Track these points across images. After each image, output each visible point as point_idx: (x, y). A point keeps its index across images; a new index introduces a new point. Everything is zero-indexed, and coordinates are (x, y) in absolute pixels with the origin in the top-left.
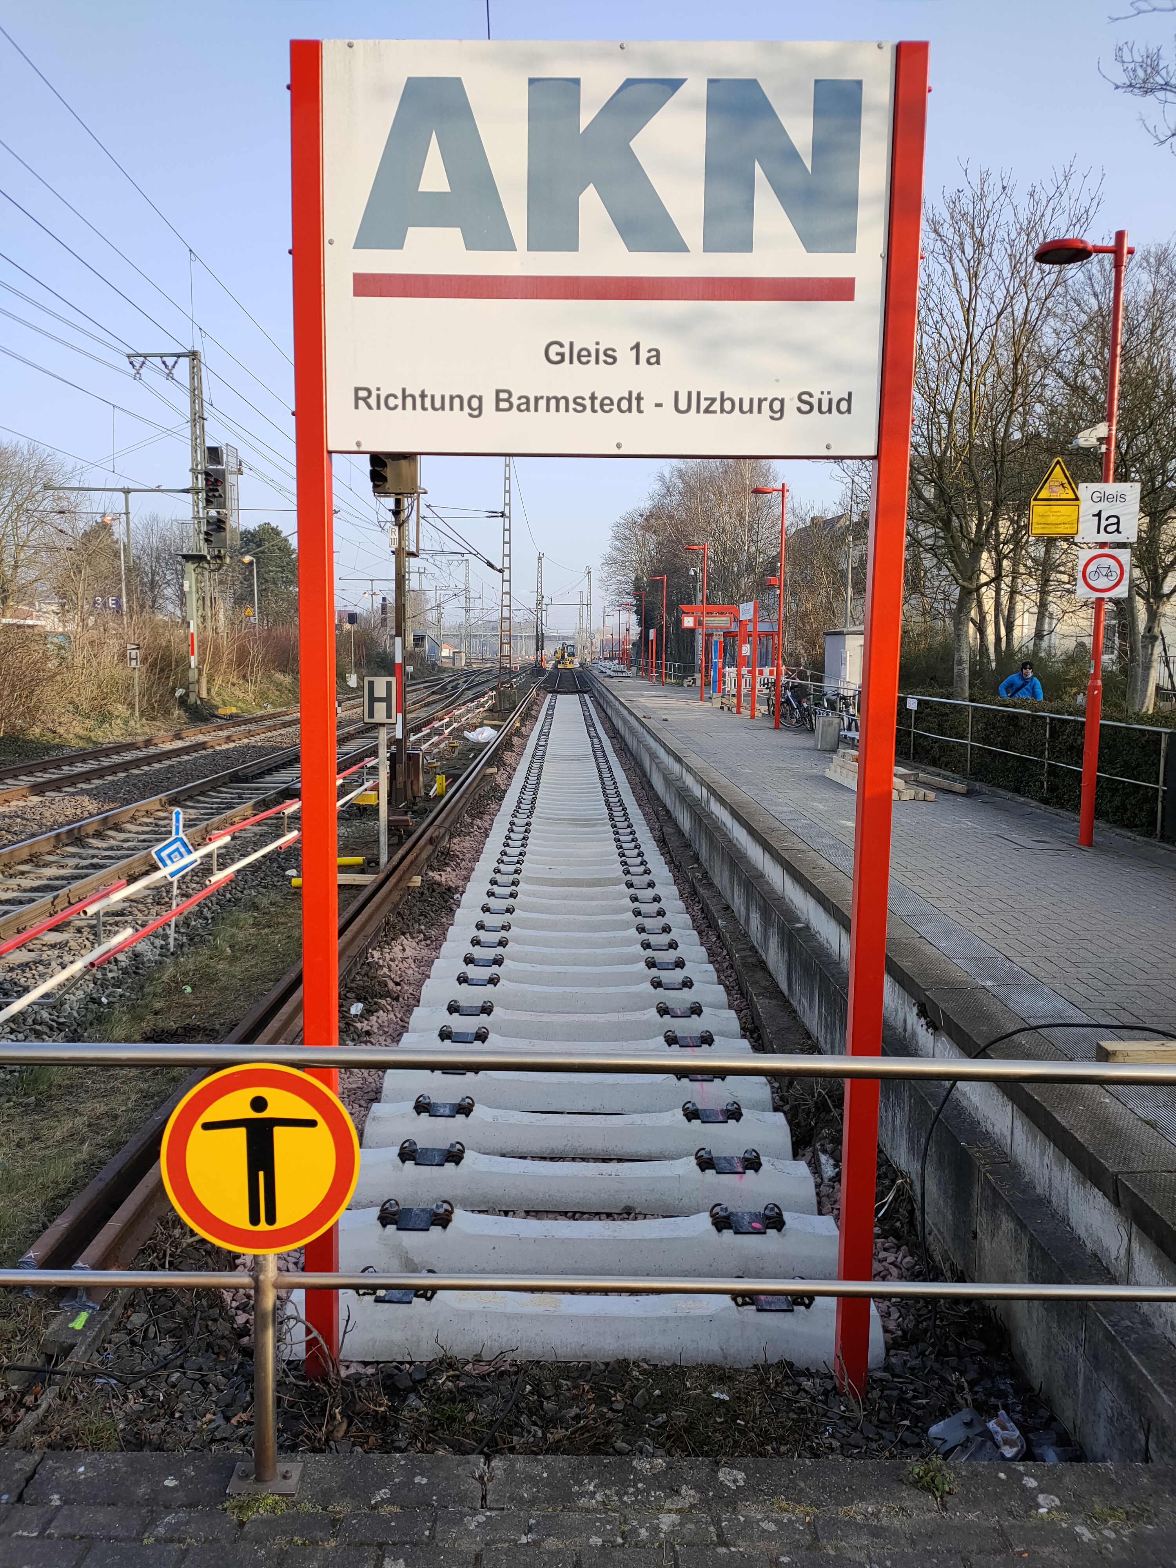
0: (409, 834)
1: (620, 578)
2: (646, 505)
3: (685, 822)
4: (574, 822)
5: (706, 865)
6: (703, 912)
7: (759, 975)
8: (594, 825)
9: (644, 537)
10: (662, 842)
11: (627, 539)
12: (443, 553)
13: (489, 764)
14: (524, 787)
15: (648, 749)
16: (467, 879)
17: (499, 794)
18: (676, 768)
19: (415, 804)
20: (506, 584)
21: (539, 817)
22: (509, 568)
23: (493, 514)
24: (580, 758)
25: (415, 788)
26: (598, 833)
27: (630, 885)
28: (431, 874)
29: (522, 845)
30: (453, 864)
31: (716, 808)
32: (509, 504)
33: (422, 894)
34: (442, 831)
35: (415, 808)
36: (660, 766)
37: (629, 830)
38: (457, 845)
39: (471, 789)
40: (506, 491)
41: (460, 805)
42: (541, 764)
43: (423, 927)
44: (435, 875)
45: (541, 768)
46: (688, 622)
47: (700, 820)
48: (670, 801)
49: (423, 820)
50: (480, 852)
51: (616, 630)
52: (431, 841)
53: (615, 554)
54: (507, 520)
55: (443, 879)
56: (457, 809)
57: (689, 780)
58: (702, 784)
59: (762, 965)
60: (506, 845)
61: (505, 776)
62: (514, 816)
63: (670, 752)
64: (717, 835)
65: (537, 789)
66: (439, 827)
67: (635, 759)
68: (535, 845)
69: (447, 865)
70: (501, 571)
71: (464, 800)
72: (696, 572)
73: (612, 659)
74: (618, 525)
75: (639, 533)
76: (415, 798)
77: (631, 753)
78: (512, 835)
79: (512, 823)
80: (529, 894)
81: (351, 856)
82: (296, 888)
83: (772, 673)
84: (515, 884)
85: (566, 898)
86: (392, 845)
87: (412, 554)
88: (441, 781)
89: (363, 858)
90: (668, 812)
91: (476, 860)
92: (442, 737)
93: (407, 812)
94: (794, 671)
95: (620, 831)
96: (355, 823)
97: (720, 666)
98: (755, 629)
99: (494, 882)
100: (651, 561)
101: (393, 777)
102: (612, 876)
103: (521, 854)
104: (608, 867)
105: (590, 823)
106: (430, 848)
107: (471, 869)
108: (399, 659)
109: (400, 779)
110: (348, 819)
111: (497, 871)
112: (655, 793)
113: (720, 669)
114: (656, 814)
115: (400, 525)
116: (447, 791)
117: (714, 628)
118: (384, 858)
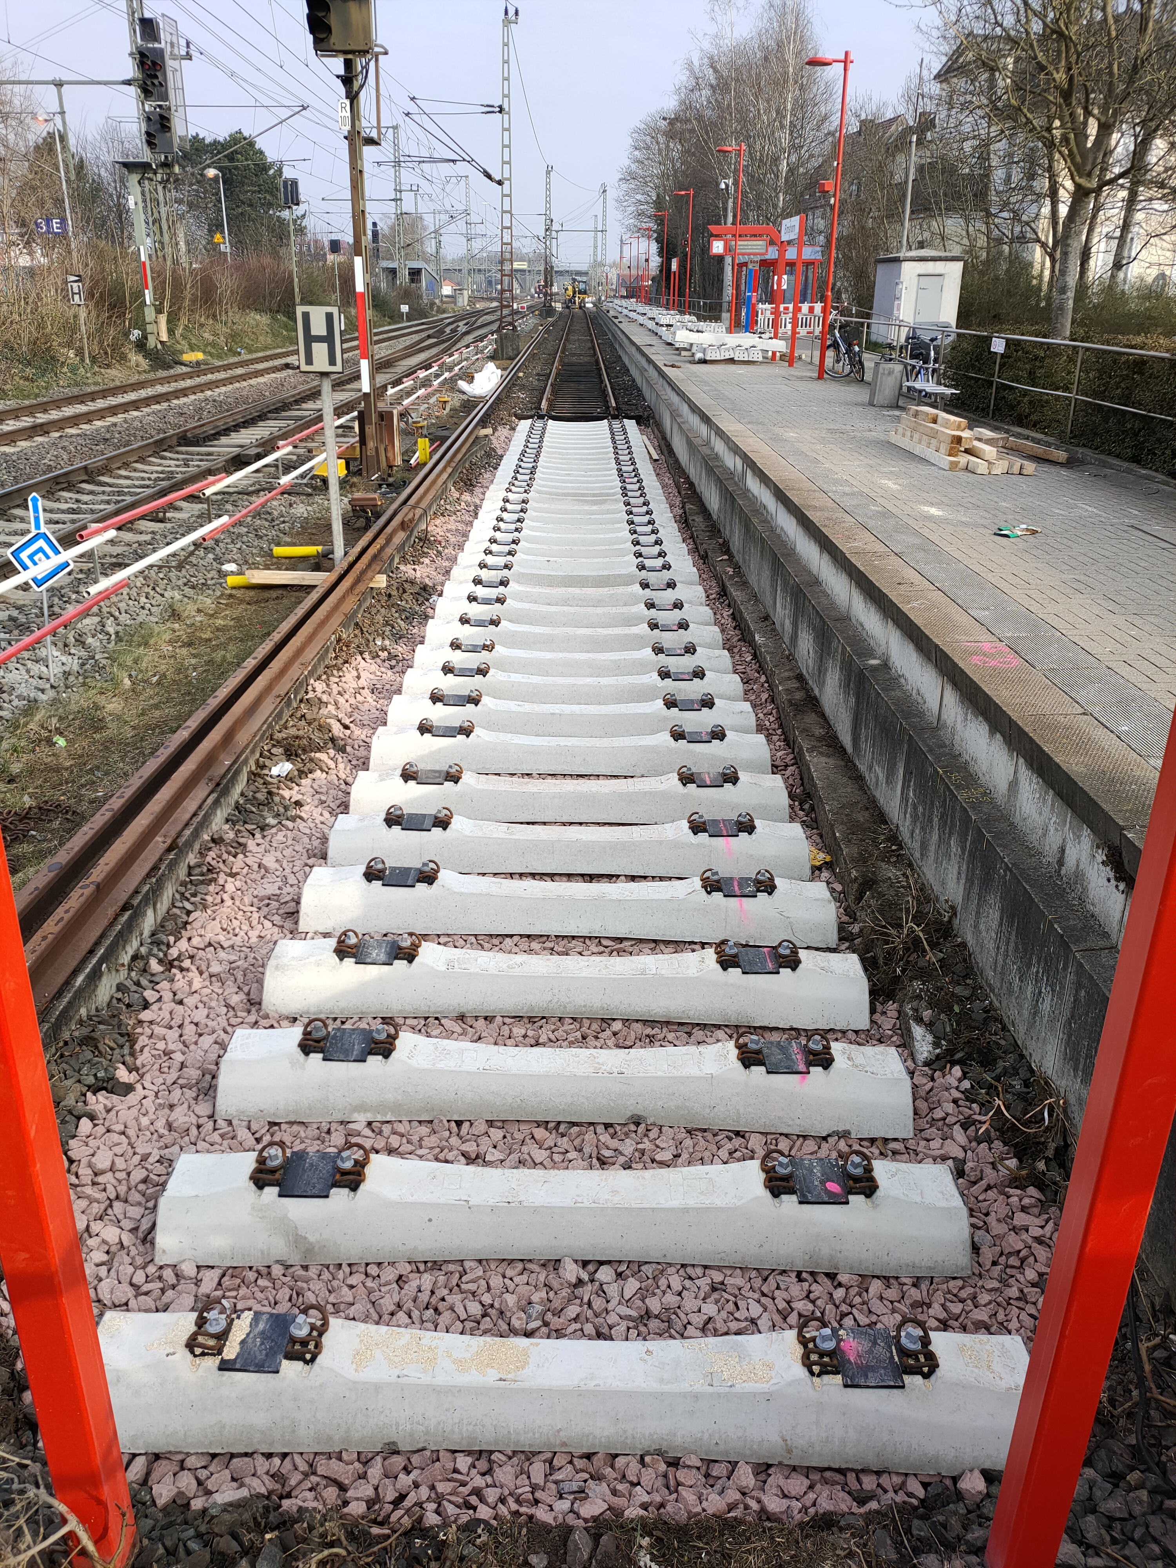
0: (379, 516)
1: (639, 196)
2: (671, 104)
3: (713, 499)
4: (579, 497)
5: (739, 558)
6: (734, 620)
8: (603, 502)
9: (667, 145)
10: (684, 524)
11: (647, 148)
12: (432, 160)
13: (482, 423)
14: (523, 453)
15: (669, 405)
16: (447, 574)
17: (493, 461)
18: (704, 429)
19: (389, 475)
20: (507, 200)
21: (538, 492)
22: (510, 180)
23: (489, 109)
25: (390, 455)
26: (608, 512)
27: (645, 585)
28: (401, 567)
29: (516, 530)
30: (433, 553)
31: (753, 484)
32: (508, 96)
33: (389, 596)
34: (418, 512)
35: (391, 480)
36: (682, 426)
38: (438, 528)
39: (460, 455)
40: (504, 78)
41: (445, 476)
43: (387, 643)
44: (408, 570)
46: (717, 247)
47: (733, 501)
48: (694, 471)
49: (399, 494)
50: (465, 535)
52: (403, 525)
53: (633, 167)
54: (506, 117)
55: (419, 576)
56: (440, 481)
57: (719, 447)
58: (735, 453)
60: (497, 529)
61: (502, 438)
62: (508, 490)
63: (695, 409)
64: (755, 521)
65: (538, 454)
66: (414, 508)
68: (532, 529)
69: (425, 555)
70: (500, 183)
71: (450, 470)
72: (727, 186)
74: (639, 131)
75: (662, 139)
76: (390, 467)
78: (505, 515)
79: (506, 501)
80: (520, 598)
81: (307, 545)
82: (233, 588)
83: (811, 310)
84: (504, 583)
85: (566, 602)
86: (358, 529)
87: (370, 141)
88: (423, 444)
89: (320, 548)
90: (692, 485)
91: (461, 547)
92: (430, 390)
93: (380, 486)
94: (836, 308)
95: (635, 510)
96: (318, 499)
97: (754, 301)
98: (799, 253)
99: (477, 581)
100: (675, 175)
101: (363, 441)
102: (623, 572)
103: (514, 542)
104: (618, 559)
105: (599, 498)
106: (401, 536)
107: (454, 560)
108: (360, 287)
109: (371, 444)
110: (310, 495)
111: (483, 566)
112: (677, 460)
113: (754, 306)
114: (678, 486)
115: (353, 98)
116: (431, 458)
117: (750, 255)
118: (339, 552)
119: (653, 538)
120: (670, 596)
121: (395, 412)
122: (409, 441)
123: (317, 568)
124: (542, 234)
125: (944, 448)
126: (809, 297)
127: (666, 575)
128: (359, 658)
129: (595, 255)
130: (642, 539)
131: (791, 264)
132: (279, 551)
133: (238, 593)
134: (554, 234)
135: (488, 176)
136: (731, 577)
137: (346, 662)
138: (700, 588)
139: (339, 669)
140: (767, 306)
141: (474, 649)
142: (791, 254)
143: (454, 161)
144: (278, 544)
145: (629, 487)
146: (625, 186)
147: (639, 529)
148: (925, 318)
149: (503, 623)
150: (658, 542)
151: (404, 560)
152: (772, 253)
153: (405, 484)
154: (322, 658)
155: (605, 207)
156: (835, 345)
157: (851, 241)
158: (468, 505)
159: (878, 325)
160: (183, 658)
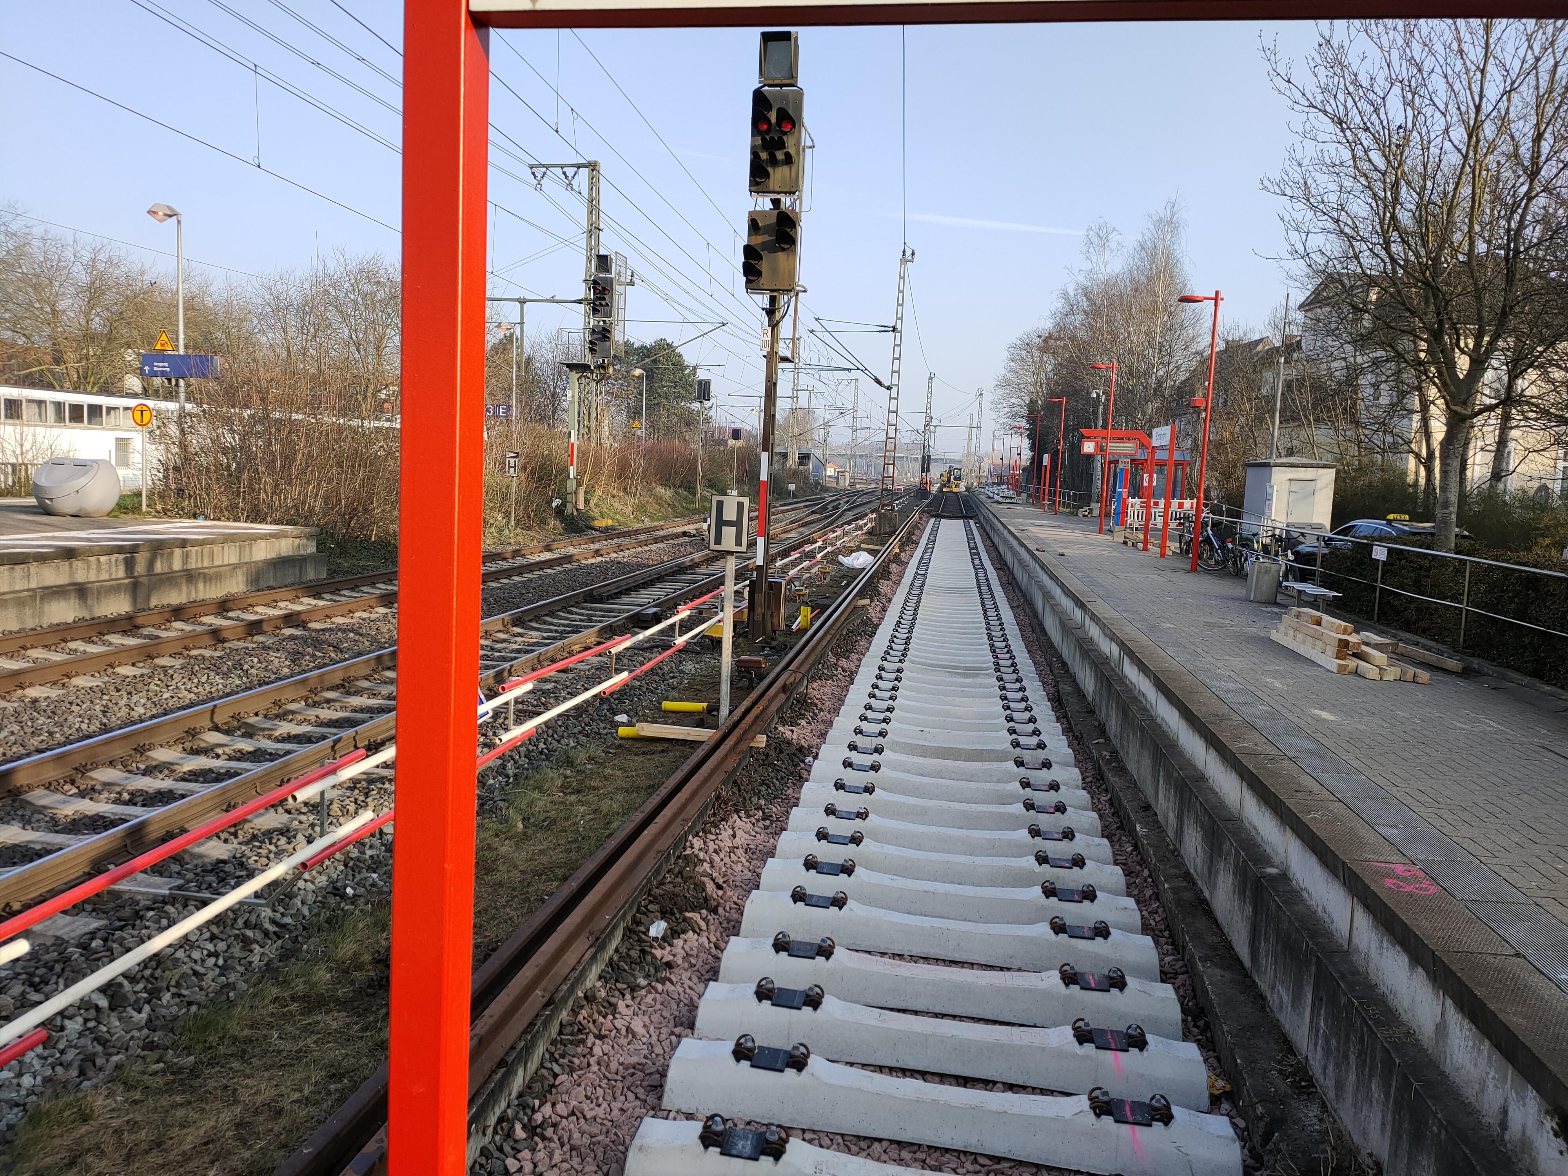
0: (762, 678)
1: (1013, 400)
2: (1046, 325)
3: (1088, 682)
4: (953, 669)
5: (1116, 742)
6: (1112, 805)
7: (1201, 923)
8: (976, 676)
9: (1041, 358)
10: (1057, 702)
11: (1023, 360)
12: (831, 368)
13: (861, 595)
14: (898, 624)
15: (1042, 587)
16: (823, 735)
17: (870, 629)
18: (1077, 614)
19: (773, 639)
20: (894, 402)
21: (912, 662)
22: (898, 385)
23: (884, 329)
24: (962, 591)
25: (775, 621)
26: (981, 686)
27: (1020, 763)
28: (781, 728)
29: (891, 698)
30: (809, 715)
31: (1131, 672)
32: (901, 319)
33: (767, 755)
34: (799, 676)
35: (774, 643)
36: (1055, 608)
37: (1018, 685)
38: (816, 691)
39: (839, 624)
40: (898, 305)
41: (824, 642)
42: (919, 596)
43: (763, 802)
44: (786, 731)
45: (918, 602)
46: (1089, 447)
47: (1110, 686)
48: (1067, 652)
49: (781, 658)
50: (841, 701)
51: (1006, 455)
52: (784, 688)
53: (1009, 375)
54: (898, 335)
55: (795, 737)
56: (820, 648)
57: (1094, 631)
58: (1112, 639)
59: (1204, 908)
60: (872, 696)
61: (878, 608)
62: (884, 659)
63: (1068, 593)
64: (1134, 708)
65: (912, 626)
66: (795, 672)
67: (1025, 597)
68: (906, 698)
69: (802, 716)
70: (889, 388)
71: (829, 637)
72: (1098, 395)
73: (1000, 483)
74: (1015, 346)
75: (1036, 354)
76: (774, 632)
77: (1021, 590)
78: (880, 683)
79: (881, 668)
80: (895, 767)
81: (693, 700)
82: (622, 738)
83: (1181, 506)
84: (879, 750)
85: (939, 774)
86: (741, 688)
87: (785, 359)
88: (805, 613)
89: (705, 705)
90: (1064, 664)
91: (836, 711)
92: (814, 561)
93: (763, 648)
94: (1206, 505)
95: (1008, 686)
96: (706, 657)
97: (1125, 496)
98: (1171, 455)
99: (852, 747)
100: (1048, 384)
101: (751, 607)
102: (997, 747)
103: (888, 710)
104: (993, 734)
105: (971, 672)
106: (782, 697)
107: (830, 724)
108: (764, 477)
109: (759, 611)
110: (698, 653)
111: (858, 731)
112: (1049, 639)
113: (1125, 500)
114: (1050, 665)
115: (774, 326)
116: (812, 625)
117: (1119, 454)
118: (724, 711)
119: (1027, 715)
120: (1044, 776)
121: (784, 583)
122: (792, 607)
123: (700, 724)
124: (921, 428)
125: (1331, 650)
126: (1178, 493)
127: (1041, 754)
128: (736, 816)
129: (969, 446)
130: (1016, 715)
131: (1161, 464)
132: (667, 705)
133: (627, 744)
134: (932, 428)
135: (879, 382)
136: (1109, 762)
137: (723, 820)
138: (1077, 770)
139: (716, 826)
140: (1137, 501)
141: (847, 816)
142: (1161, 455)
143: (849, 370)
144: (667, 699)
145: (1001, 662)
146: (1000, 391)
147: (1012, 705)
148: (1299, 518)
149: (877, 791)
150: (1032, 720)
151: (784, 723)
152: (1140, 455)
153: (785, 648)
154: (701, 814)
155: (980, 408)
156: (1208, 541)
157: (1219, 445)
158: (844, 670)
159: (1247, 524)
160: (572, 804)
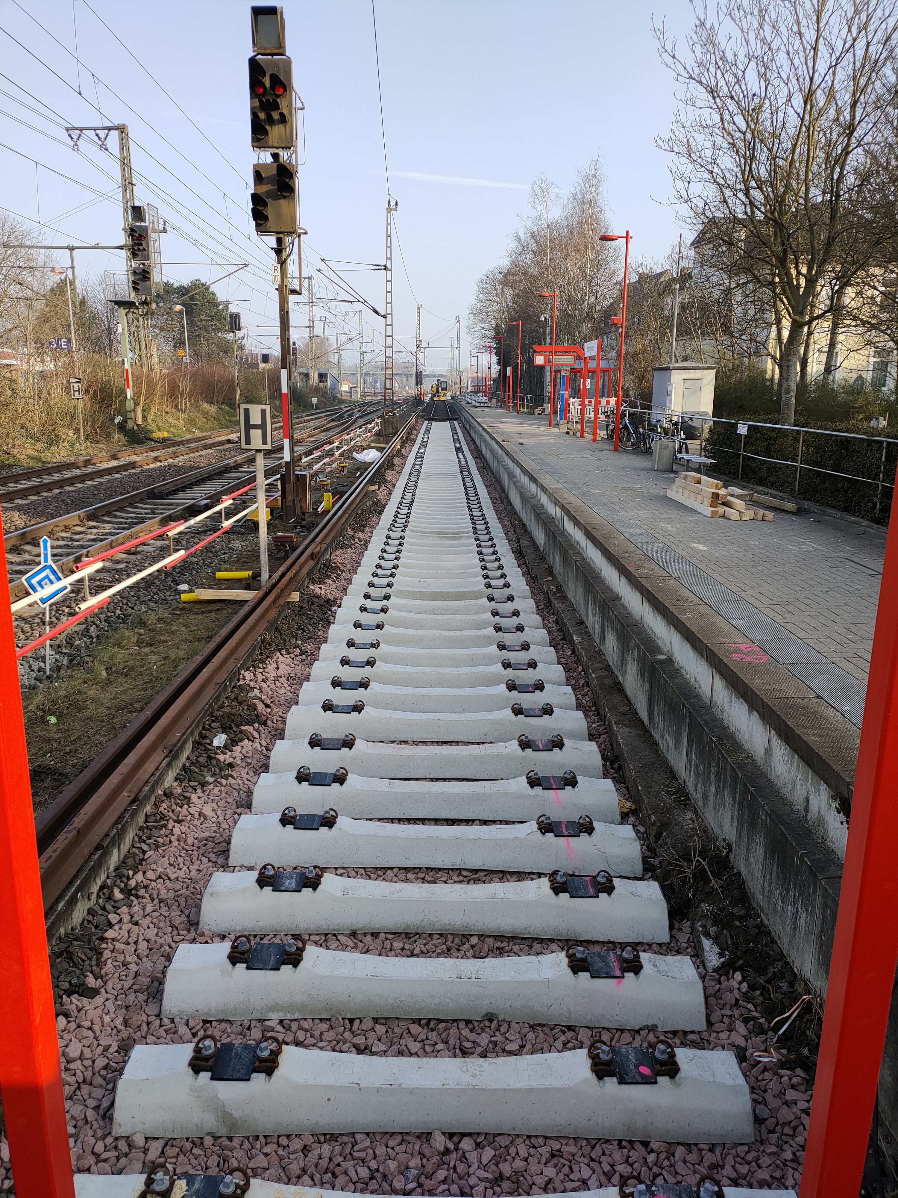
0: (294, 549)
1: (483, 325)
2: (505, 264)
3: (540, 537)
4: (442, 535)
5: (560, 579)
8: (460, 538)
9: (503, 291)
11: (489, 292)
13: (371, 481)
14: (401, 502)
15: (507, 469)
16: (345, 591)
17: (379, 509)
18: (532, 487)
19: (303, 519)
20: (389, 328)
21: (412, 531)
22: (391, 315)
23: (377, 267)
24: (449, 476)
25: (303, 505)
26: (463, 545)
27: (491, 599)
28: (311, 587)
29: (396, 559)
30: (334, 576)
31: (570, 527)
32: (391, 259)
33: (302, 607)
34: (324, 546)
35: (304, 523)
36: (517, 484)
37: (490, 543)
38: (339, 557)
39: (354, 505)
40: (388, 247)
41: (343, 520)
42: (417, 481)
43: (299, 642)
44: (315, 589)
45: (416, 485)
46: (539, 360)
47: (555, 538)
48: (526, 516)
49: (309, 533)
50: (358, 563)
51: (480, 369)
52: (313, 556)
53: (479, 305)
54: (389, 273)
55: (323, 592)
56: (340, 524)
57: (544, 500)
58: (556, 504)
60: (381, 558)
61: (385, 492)
62: (390, 530)
63: (525, 471)
64: (571, 553)
65: (411, 504)
66: (321, 543)
67: (495, 477)
68: (408, 558)
69: (329, 577)
70: (384, 317)
71: (347, 516)
72: (545, 319)
73: (476, 392)
74: (482, 281)
75: (499, 287)
76: (303, 514)
77: (492, 471)
78: (387, 548)
79: (388, 537)
80: (399, 609)
81: (241, 570)
82: (185, 602)
83: (608, 403)
84: (387, 597)
85: (433, 612)
86: (279, 559)
87: (294, 292)
88: (328, 498)
89: (250, 573)
90: (524, 525)
91: (355, 571)
92: (333, 458)
93: (295, 527)
94: (626, 402)
95: (483, 544)
96: (249, 537)
97: (566, 397)
98: (598, 364)
99: (367, 596)
100: (508, 311)
101: (283, 496)
102: (475, 589)
103: (394, 567)
104: (471, 580)
105: (456, 536)
106: (311, 563)
107: (350, 581)
108: (285, 389)
109: (290, 498)
110: (243, 534)
111: (371, 585)
112: (513, 508)
113: (566, 400)
114: (514, 527)
115: (282, 263)
116: (333, 507)
117: (562, 365)
118: (265, 576)
119: (496, 564)
120: (509, 607)
121: (308, 475)
122: (317, 495)
123: (248, 587)
124: (414, 350)
125: (707, 501)
126: (606, 393)
127: (507, 592)
128: (278, 654)
129: (452, 364)
130: (489, 565)
131: (593, 371)
132: (220, 575)
133: (189, 606)
134: (422, 350)
135: (376, 312)
136: (555, 593)
137: (268, 657)
138: (532, 601)
139: (264, 663)
140: (576, 400)
141: (364, 647)
142: (592, 364)
143: (351, 302)
144: (220, 570)
145: (478, 527)
146: (472, 318)
147: (486, 558)
148: (691, 407)
149: (386, 627)
150: (500, 567)
151: (313, 582)
152: (578, 365)
153: (313, 526)
154: (251, 654)
155: (459, 332)
156: (626, 427)
157: (635, 355)
158: (360, 541)
159: (656, 414)
160: (146, 655)
